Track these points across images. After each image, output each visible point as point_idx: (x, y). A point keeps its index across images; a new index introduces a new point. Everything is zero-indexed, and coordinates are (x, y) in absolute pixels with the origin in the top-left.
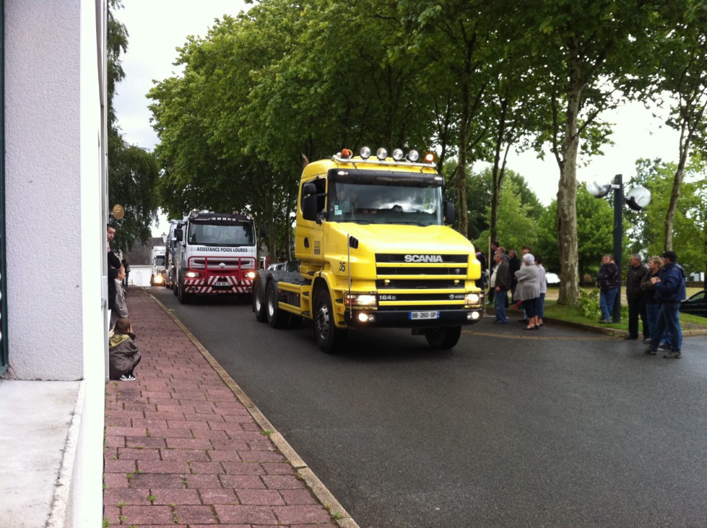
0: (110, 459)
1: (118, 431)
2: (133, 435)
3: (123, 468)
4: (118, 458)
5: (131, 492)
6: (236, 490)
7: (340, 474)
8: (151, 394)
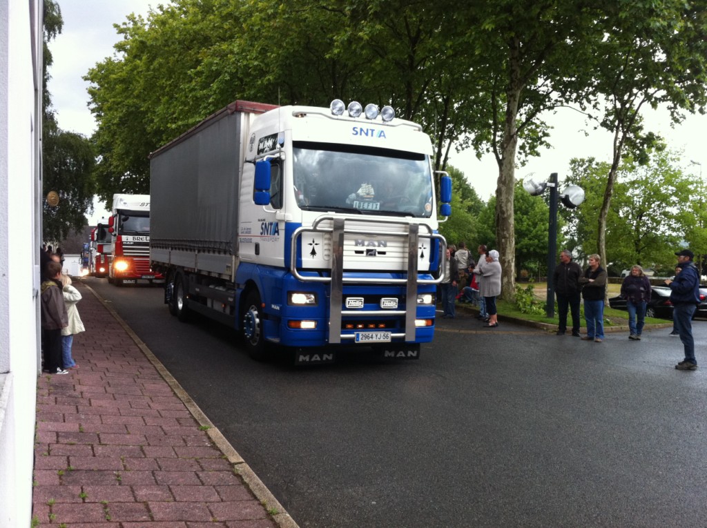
0: (41, 456)
1: (49, 427)
2: (66, 430)
3: (55, 464)
4: (49, 454)
5: (61, 490)
6: (171, 487)
7: (277, 469)
8: (85, 389)
